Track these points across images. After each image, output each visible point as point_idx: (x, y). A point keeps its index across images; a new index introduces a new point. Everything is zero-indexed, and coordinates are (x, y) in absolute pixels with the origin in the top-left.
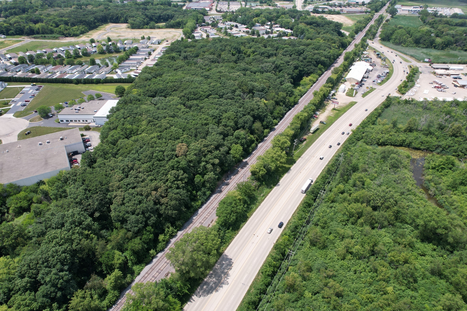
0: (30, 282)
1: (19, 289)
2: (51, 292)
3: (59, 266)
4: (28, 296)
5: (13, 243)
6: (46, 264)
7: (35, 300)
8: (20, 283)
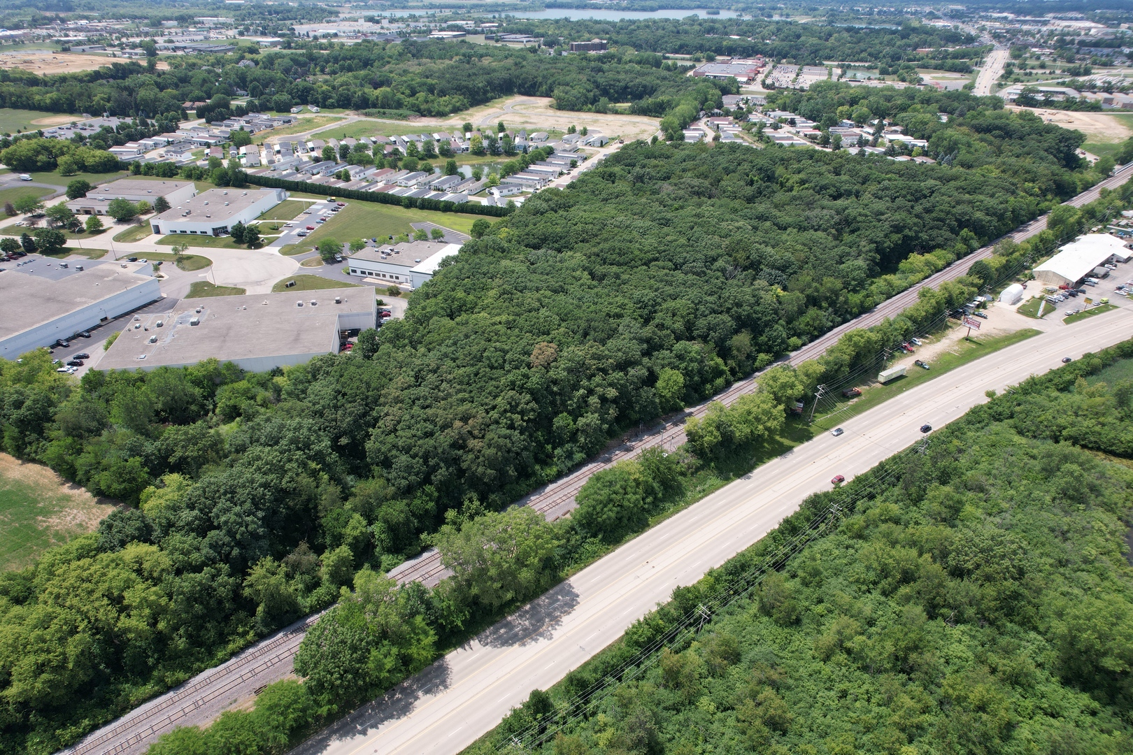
0: (200, 519)
1: (183, 527)
2: (224, 544)
3: (248, 505)
4: (190, 539)
5: (200, 456)
6: (229, 496)
7: (198, 549)
8: (187, 515)
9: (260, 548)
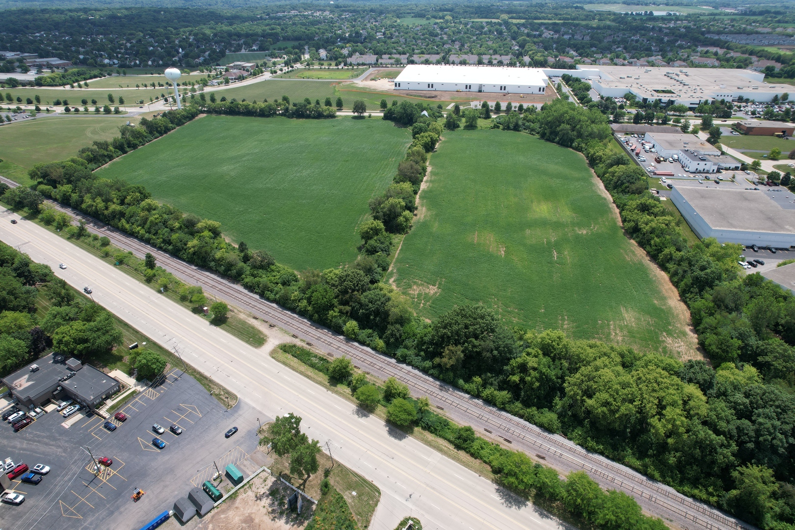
9: (770, 460)
